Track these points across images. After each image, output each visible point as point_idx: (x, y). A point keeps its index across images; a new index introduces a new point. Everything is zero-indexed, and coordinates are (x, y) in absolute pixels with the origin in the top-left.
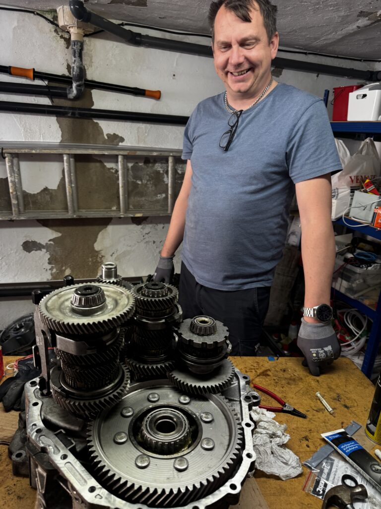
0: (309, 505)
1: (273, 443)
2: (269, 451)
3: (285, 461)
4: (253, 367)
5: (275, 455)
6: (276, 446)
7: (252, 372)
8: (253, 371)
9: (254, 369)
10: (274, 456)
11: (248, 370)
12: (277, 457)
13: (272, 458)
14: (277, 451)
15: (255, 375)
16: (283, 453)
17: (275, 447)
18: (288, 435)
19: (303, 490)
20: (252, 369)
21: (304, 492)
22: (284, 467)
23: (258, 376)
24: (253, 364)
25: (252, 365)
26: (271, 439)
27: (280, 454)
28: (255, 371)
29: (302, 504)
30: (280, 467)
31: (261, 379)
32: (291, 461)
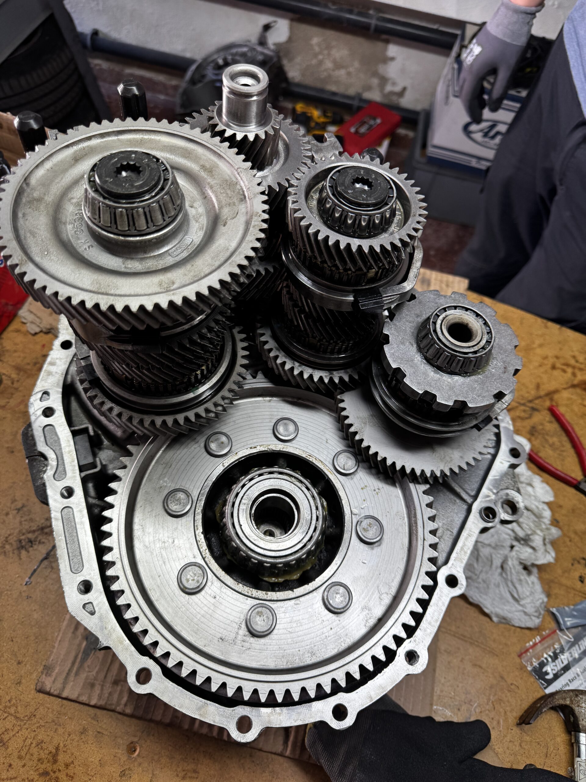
0: (513, 687)
1: (514, 553)
2: (497, 562)
3: (516, 595)
4: (572, 362)
5: (504, 575)
6: (516, 563)
7: (564, 371)
8: (570, 370)
9: (574, 367)
10: (501, 574)
11: (558, 365)
12: (506, 580)
13: (495, 577)
14: (511, 572)
15: (567, 383)
16: (520, 580)
17: (513, 564)
18: (553, 554)
19: (520, 656)
20: (568, 365)
21: (517, 660)
22: (508, 602)
23: (574, 386)
24: (577, 354)
25: (574, 357)
26: (515, 543)
27: (515, 581)
28: (574, 375)
29: (502, 678)
30: (502, 598)
31: (574, 397)
32: (528, 600)
